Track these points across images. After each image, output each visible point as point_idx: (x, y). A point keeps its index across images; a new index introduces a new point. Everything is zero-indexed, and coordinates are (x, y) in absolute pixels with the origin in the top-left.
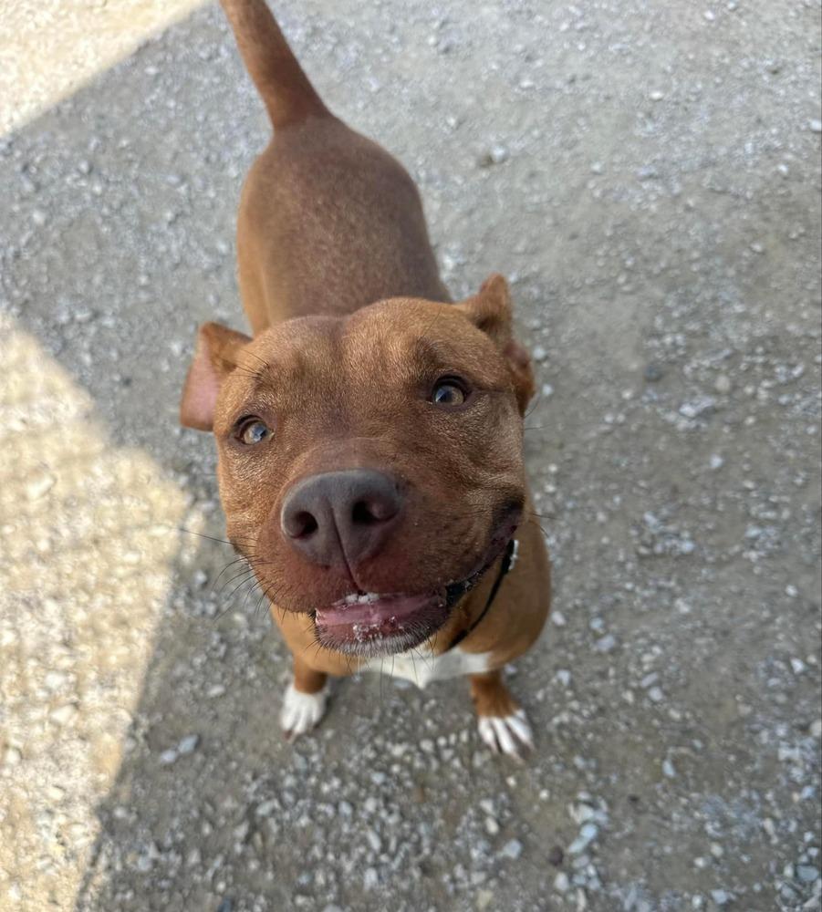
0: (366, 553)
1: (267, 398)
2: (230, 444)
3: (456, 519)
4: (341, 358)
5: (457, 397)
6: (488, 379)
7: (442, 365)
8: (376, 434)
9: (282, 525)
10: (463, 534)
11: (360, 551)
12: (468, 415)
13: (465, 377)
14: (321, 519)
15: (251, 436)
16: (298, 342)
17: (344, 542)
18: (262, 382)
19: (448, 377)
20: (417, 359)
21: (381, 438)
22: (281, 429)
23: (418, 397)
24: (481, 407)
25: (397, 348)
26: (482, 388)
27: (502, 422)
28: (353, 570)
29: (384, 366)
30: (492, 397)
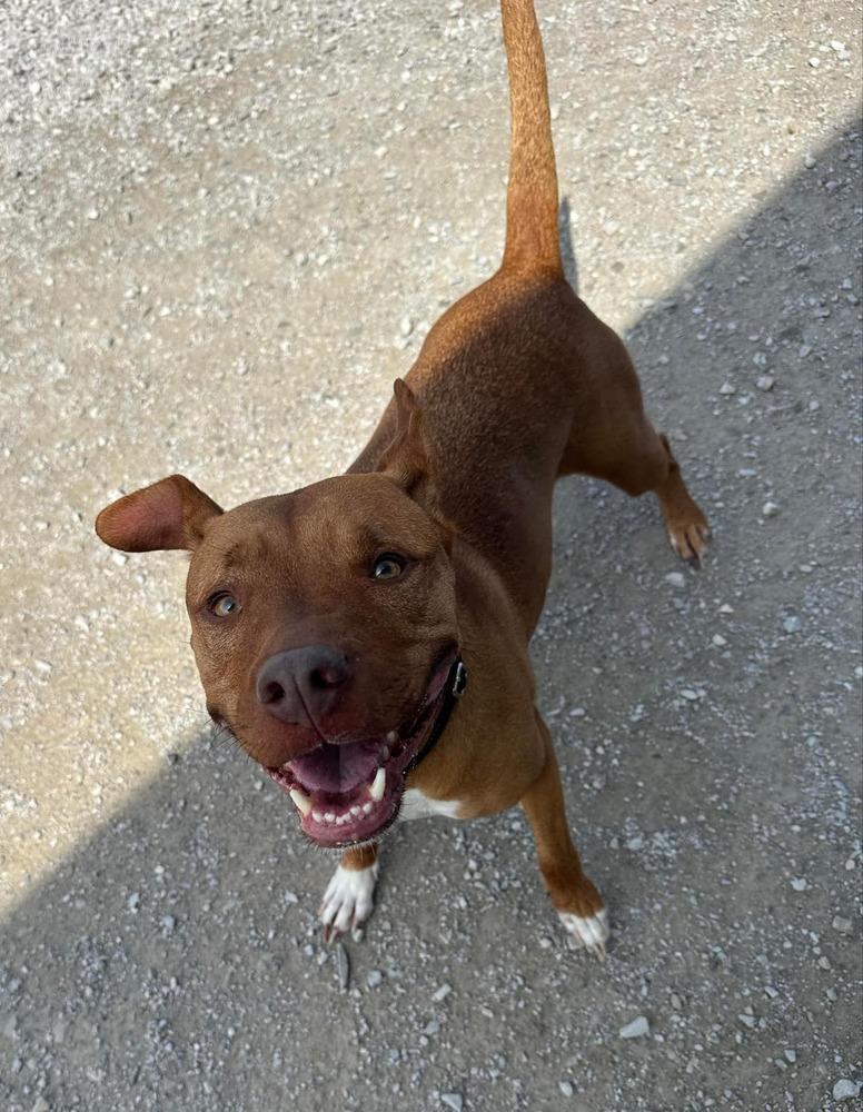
0: (325, 709)
1: (236, 574)
2: (203, 615)
3: (396, 680)
4: (295, 538)
5: (395, 569)
6: (421, 548)
7: (382, 544)
8: (328, 611)
9: (258, 695)
10: (403, 691)
11: (320, 708)
12: (405, 585)
13: (401, 553)
14: (287, 687)
15: (223, 609)
16: (260, 525)
17: (307, 702)
18: (232, 559)
19: (387, 553)
20: (361, 543)
21: (333, 615)
22: (248, 604)
23: (361, 576)
24: (416, 574)
25: (344, 533)
26: (415, 560)
27: (436, 584)
28: (316, 723)
29: (332, 546)
30: (425, 565)
